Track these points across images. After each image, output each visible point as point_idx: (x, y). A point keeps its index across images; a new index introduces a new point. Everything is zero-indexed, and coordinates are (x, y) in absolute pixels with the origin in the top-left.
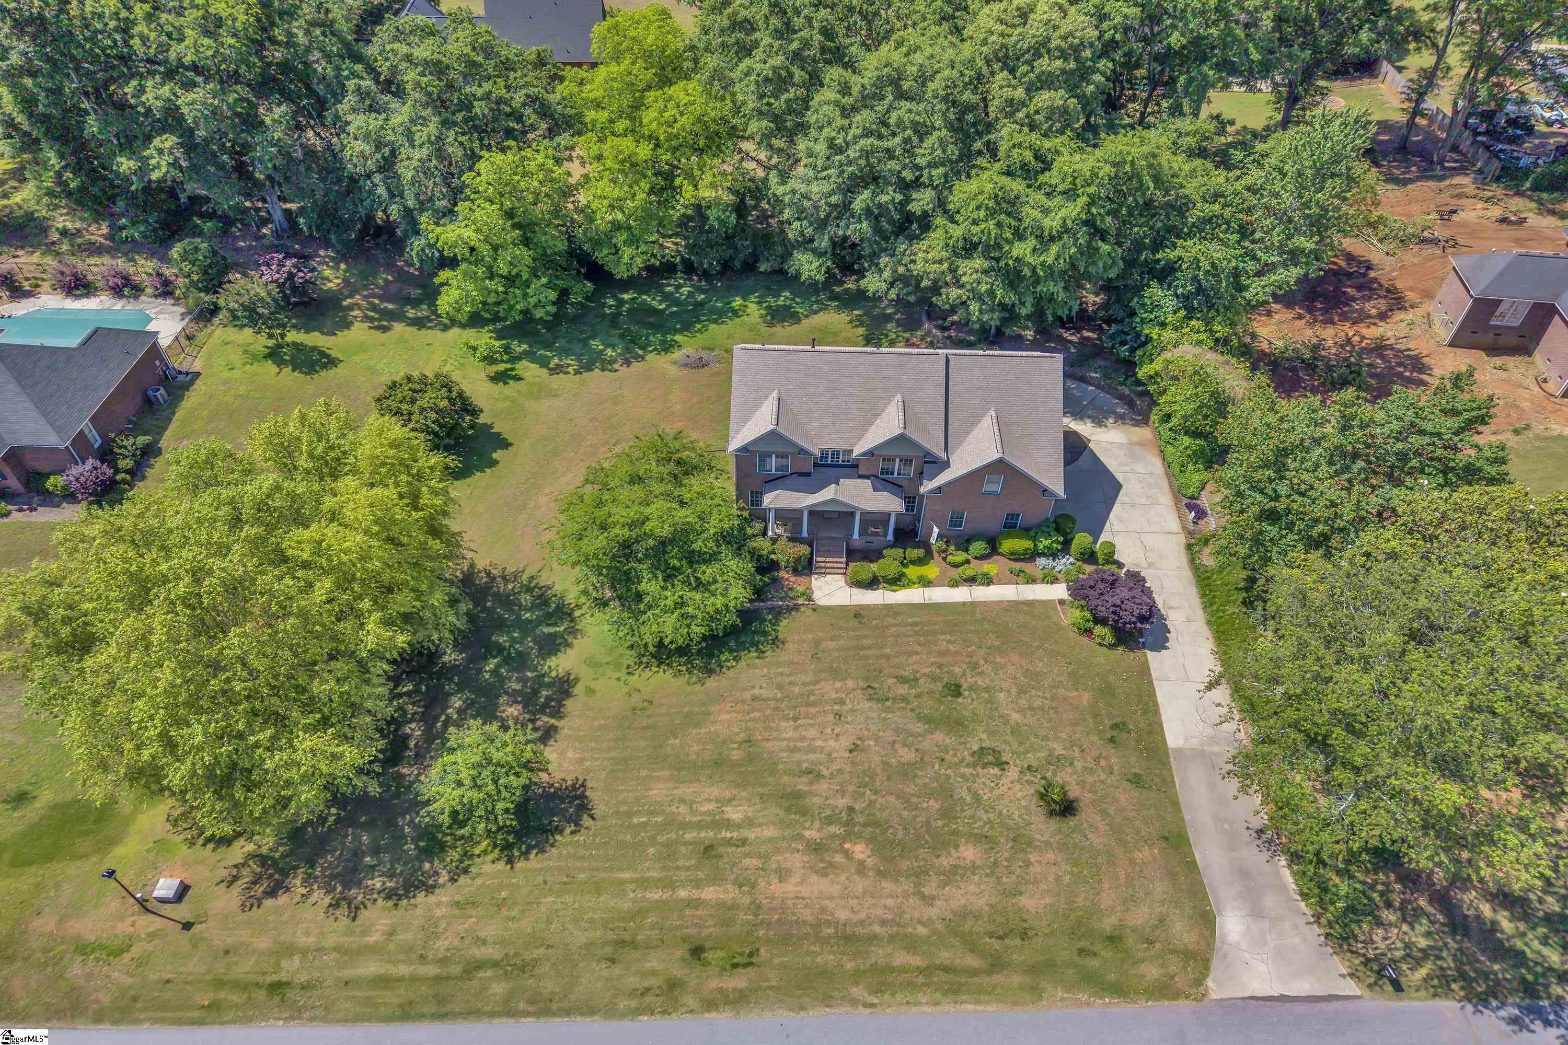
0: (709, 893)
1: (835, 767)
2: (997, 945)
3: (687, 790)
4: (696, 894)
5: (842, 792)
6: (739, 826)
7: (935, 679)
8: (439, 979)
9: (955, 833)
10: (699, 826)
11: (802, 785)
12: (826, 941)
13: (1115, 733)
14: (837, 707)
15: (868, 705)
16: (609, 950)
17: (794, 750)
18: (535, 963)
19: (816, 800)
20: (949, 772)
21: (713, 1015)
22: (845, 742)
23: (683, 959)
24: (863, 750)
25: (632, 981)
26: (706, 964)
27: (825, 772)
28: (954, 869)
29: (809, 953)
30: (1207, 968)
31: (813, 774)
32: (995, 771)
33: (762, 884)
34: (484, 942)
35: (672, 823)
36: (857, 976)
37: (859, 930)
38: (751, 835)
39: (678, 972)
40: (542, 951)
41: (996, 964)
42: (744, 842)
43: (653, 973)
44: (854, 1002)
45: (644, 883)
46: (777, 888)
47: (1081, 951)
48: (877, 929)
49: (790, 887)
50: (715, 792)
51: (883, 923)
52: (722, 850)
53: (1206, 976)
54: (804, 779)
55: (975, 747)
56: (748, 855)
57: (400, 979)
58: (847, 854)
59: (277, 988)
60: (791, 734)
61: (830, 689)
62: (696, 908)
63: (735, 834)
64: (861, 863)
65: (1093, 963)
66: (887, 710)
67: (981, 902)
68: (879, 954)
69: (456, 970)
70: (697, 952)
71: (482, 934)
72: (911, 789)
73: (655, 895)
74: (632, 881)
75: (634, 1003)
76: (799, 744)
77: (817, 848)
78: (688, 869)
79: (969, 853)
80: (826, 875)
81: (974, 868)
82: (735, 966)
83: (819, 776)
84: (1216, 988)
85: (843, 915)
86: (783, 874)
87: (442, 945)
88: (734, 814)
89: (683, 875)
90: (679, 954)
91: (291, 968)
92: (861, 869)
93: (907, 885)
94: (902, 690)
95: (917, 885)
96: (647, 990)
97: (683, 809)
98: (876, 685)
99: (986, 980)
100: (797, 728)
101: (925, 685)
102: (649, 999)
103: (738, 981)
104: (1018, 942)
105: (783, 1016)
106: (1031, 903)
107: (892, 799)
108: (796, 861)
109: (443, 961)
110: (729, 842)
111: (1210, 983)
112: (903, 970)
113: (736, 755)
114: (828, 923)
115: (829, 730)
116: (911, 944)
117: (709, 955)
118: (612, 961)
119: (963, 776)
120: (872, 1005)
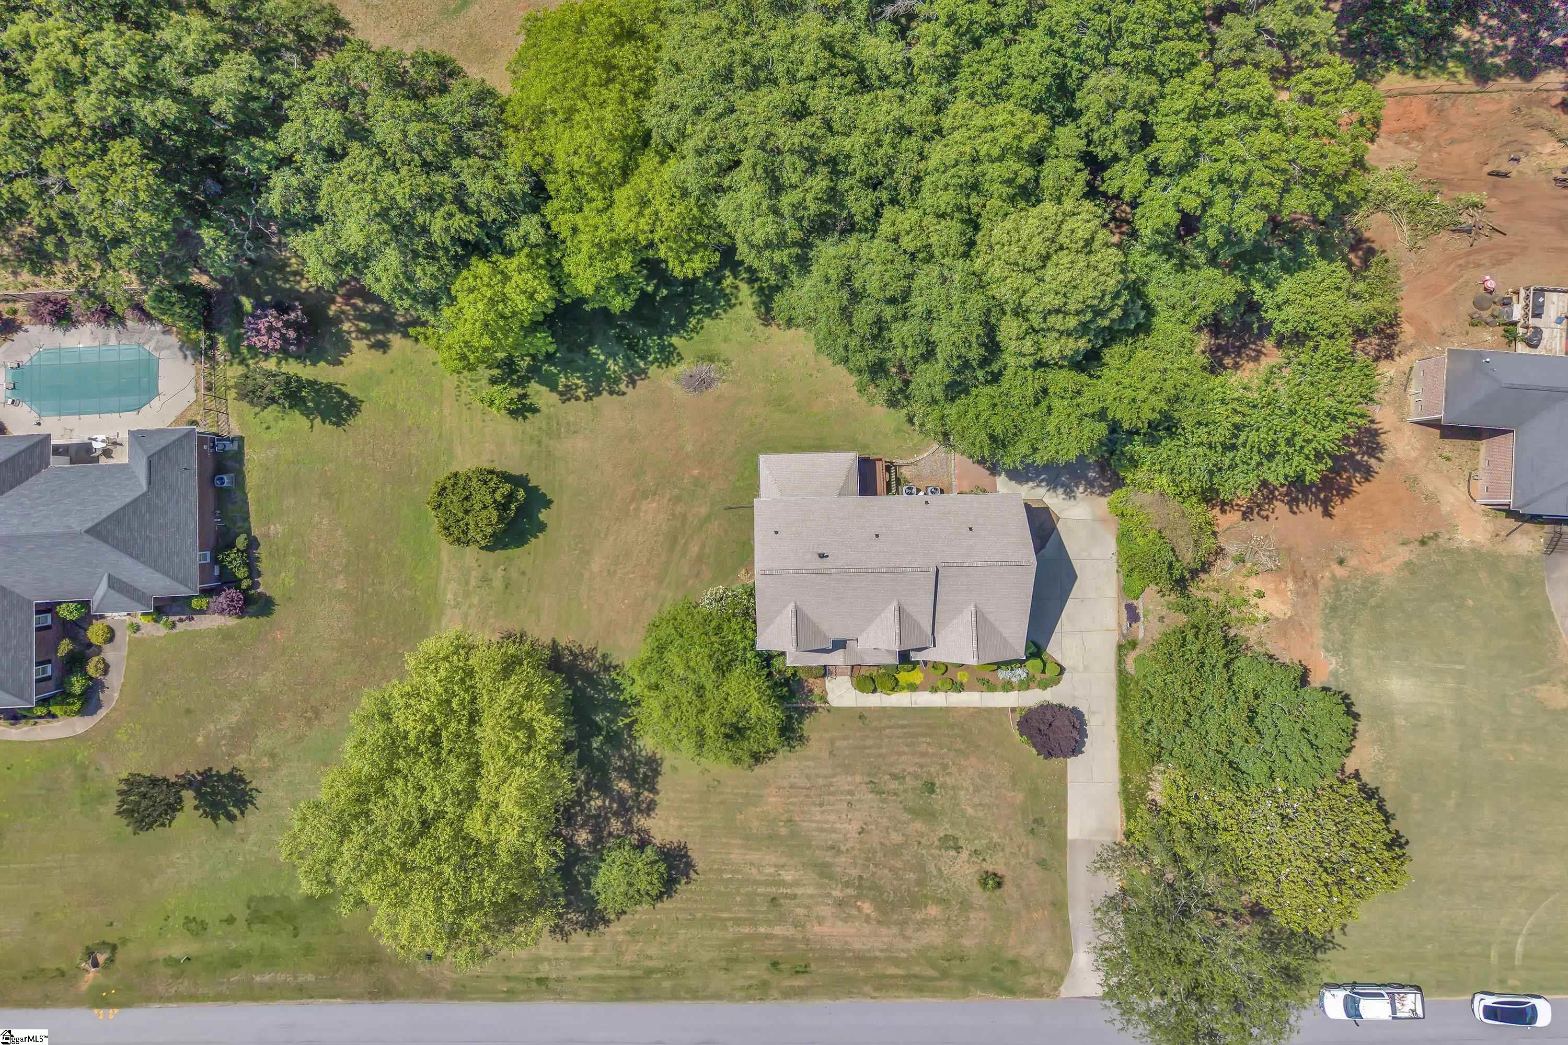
0: (778, 930)
1: (850, 844)
2: (946, 964)
3: (754, 856)
4: (769, 930)
5: (855, 864)
6: (790, 885)
7: (916, 777)
8: (632, 978)
9: (925, 896)
10: (767, 883)
11: (828, 857)
12: (847, 960)
13: (1035, 826)
14: (849, 797)
15: (871, 796)
16: (724, 964)
17: (822, 830)
18: (684, 970)
19: (838, 869)
20: (924, 852)
21: (788, 1001)
22: (855, 826)
23: (768, 969)
24: (868, 832)
25: (740, 982)
26: (780, 971)
27: (843, 848)
28: (924, 921)
29: (839, 967)
30: (1062, 980)
31: (834, 849)
32: (953, 853)
33: (809, 926)
34: (651, 958)
35: (747, 881)
36: (866, 980)
37: (867, 955)
38: (799, 891)
39: (766, 976)
40: (686, 963)
41: (945, 975)
42: (794, 897)
43: (751, 977)
44: (865, 995)
45: (738, 921)
46: (817, 929)
47: (994, 969)
48: (878, 954)
49: (825, 929)
50: (772, 858)
51: (882, 951)
52: (782, 901)
53: (1060, 985)
54: (830, 853)
55: (942, 835)
56: (799, 906)
57: (610, 977)
58: (859, 909)
59: (541, 981)
60: (818, 818)
61: (843, 782)
62: (771, 939)
63: (789, 891)
64: (868, 916)
65: (999, 975)
66: (884, 801)
67: (938, 941)
68: (879, 968)
69: (640, 973)
70: (775, 964)
71: (649, 953)
72: (899, 864)
73: (747, 930)
74: (730, 919)
75: (743, 994)
76: (826, 826)
77: (840, 904)
78: (763, 912)
79: (933, 911)
80: (847, 922)
81: (935, 921)
82: (797, 972)
83: (839, 852)
84: (1065, 992)
85: (857, 946)
86: (821, 920)
87: (628, 958)
88: (788, 876)
89: (761, 916)
90: (764, 965)
91: (544, 969)
92: (868, 919)
93: (895, 930)
94: (894, 785)
95: (902, 930)
96: (750, 986)
97: (754, 871)
98: (876, 781)
99: (938, 984)
100: (822, 812)
101: (910, 782)
102: (752, 991)
103: (799, 982)
104: (958, 962)
105: (827, 1003)
106: (968, 942)
107: (886, 871)
108: (826, 910)
109: (631, 968)
110: (786, 896)
111: (1062, 989)
112: (892, 977)
113: (783, 831)
114: (849, 950)
115: (844, 816)
116: (896, 962)
117: (782, 966)
118: (727, 969)
119: (932, 855)
120: (875, 998)
